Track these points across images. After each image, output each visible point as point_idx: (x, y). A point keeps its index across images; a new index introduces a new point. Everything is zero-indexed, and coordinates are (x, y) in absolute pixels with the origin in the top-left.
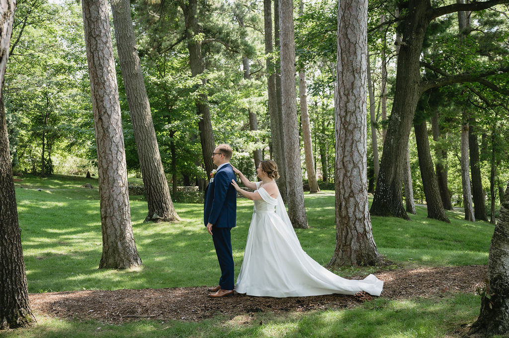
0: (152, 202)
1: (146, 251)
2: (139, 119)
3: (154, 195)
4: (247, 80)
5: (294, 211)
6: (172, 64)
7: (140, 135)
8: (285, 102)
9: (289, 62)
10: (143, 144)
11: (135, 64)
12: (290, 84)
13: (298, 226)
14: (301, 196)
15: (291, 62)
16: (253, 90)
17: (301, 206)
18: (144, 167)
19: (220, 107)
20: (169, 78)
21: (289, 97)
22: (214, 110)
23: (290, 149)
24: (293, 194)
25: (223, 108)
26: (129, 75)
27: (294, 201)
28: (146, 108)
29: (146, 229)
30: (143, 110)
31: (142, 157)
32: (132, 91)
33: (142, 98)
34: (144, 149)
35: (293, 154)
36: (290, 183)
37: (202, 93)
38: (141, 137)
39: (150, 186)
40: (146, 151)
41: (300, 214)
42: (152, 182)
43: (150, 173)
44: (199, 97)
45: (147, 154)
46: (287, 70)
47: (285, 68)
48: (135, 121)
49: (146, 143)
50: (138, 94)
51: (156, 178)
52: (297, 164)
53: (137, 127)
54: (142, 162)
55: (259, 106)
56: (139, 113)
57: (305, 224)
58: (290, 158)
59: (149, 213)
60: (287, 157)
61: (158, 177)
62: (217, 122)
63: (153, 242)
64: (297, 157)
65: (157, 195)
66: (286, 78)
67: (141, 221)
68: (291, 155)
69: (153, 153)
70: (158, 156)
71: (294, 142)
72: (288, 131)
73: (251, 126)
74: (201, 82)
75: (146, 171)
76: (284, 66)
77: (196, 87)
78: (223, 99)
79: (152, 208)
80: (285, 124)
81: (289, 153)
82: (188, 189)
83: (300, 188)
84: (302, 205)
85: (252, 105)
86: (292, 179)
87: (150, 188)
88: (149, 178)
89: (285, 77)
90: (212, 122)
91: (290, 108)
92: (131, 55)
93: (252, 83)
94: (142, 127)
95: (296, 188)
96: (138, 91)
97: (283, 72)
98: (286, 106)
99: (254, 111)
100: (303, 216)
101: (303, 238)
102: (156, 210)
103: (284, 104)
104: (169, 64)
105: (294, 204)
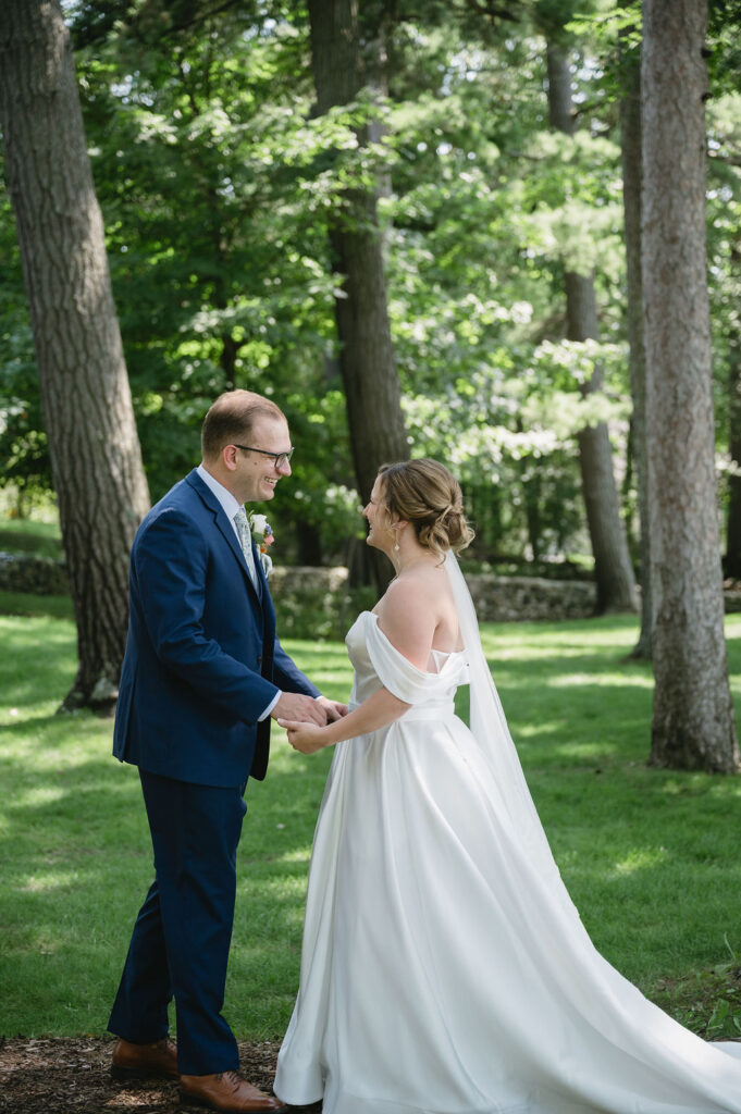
0: (94, 626)
1: (18, 841)
2: (55, 279)
3: (103, 599)
4: (559, 135)
5: (678, 693)
6: (242, 64)
7: (58, 349)
8: (656, 216)
9: (676, 41)
10: (69, 385)
11: (47, 55)
12: (680, 137)
13: (691, 760)
14: (711, 631)
15: (685, 42)
16: (572, 178)
17: (707, 677)
18: (65, 483)
19: (432, 247)
20: (217, 120)
21: (675, 192)
22: (404, 259)
23: (671, 423)
24: (677, 620)
25: (446, 250)
26: (20, 99)
27: (678, 649)
28: (84, 236)
29: (54, 742)
30: (71, 247)
31: (61, 439)
32: (30, 164)
33: (72, 196)
34: (67, 409)
35: (680, 445)
36: (665, 571)
37: (354, 184)
38: (60, 358)
39: (87, 562)
40: (78, 414)
41: (705, 707)
42: (95, 546)
43: (92, 507)
44: (338, 201)
45: (79, 428)
46: (666, 75)
47: (660, 65)
48: (36, 288)
49: (80, 380)
50: (57, 178)
51: (115, 530)
52: (698, 486)
53: (45, 317)
54: (60, 464)
55: (603, 245)
56: (56, 256)
57: (724, 754)
58: (670, 463)
59: (81, 674)
60: (654, 458)
61: (121, 527)
62: (417, 306)
63: (64, 800)
64: (699, 457)
65: (114, 601)
66: (664, 113)
67: (50, 708)
68: (673, 450)
69: (106, 422)
70: (126, 438)
71: (689, 394)
72: (665, 342)
73: (570, 325)
74: (349, 141)
75: (73, 500)
76: (654, 56)
77: (329, 158)
78: (448, 209)
79: (92, 654)
80: (654, 311)
81: (663, 440)
82: (305, 578)
83: (708, 593)
84: (716, 671)
85: (572, 242)
86: (673, 552)
87: (88, 573)
88: (85, 529)
89: (659, 107)
90: (396, 308)
91: (674, 240)
92: (35, 17)
93: (579, 149)
94: (66, 314)
95: (687, 592)
96: (55, 167)
97: (652, 86)
98: (657, 231)
99: (581, 266)
100: (717, 719)
101: (704, 818)
102: (108, 665)
103: (650, 226)
104: (232, 64)
105: (680, 662)
